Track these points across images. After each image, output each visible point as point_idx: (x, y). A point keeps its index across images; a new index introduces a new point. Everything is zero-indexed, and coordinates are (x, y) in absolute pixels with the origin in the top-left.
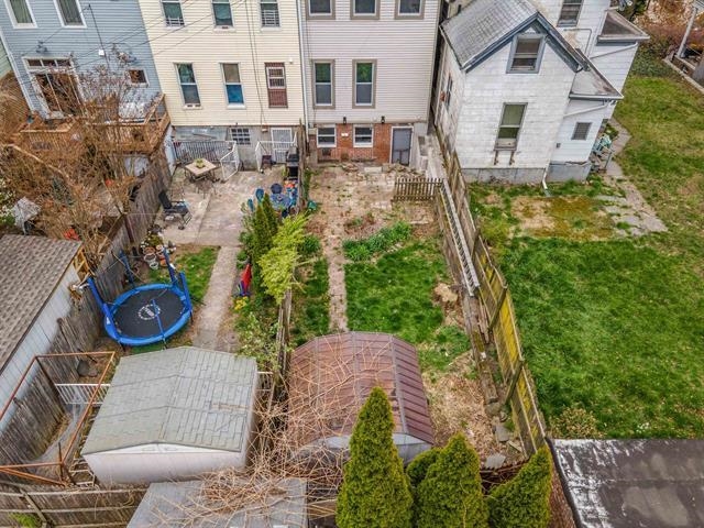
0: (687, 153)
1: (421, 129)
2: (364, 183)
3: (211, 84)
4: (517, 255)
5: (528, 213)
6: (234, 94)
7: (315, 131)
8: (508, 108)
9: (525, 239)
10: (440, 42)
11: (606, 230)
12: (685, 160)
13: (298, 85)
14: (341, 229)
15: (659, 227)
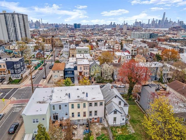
0: (138, 119)
1: (103, 118)
2: (97, 127)
3: (76, 115)
4: (118, 138)
5: (119, 131)
6: (79, 116)
7: (89, 119)
8: (114, 118)
9: (119, 135)
10: (105, 108)
11: (128, 133)
12: (137, 121)
13: (87, 114)
14: (95, 135)
15: (134, 132)
